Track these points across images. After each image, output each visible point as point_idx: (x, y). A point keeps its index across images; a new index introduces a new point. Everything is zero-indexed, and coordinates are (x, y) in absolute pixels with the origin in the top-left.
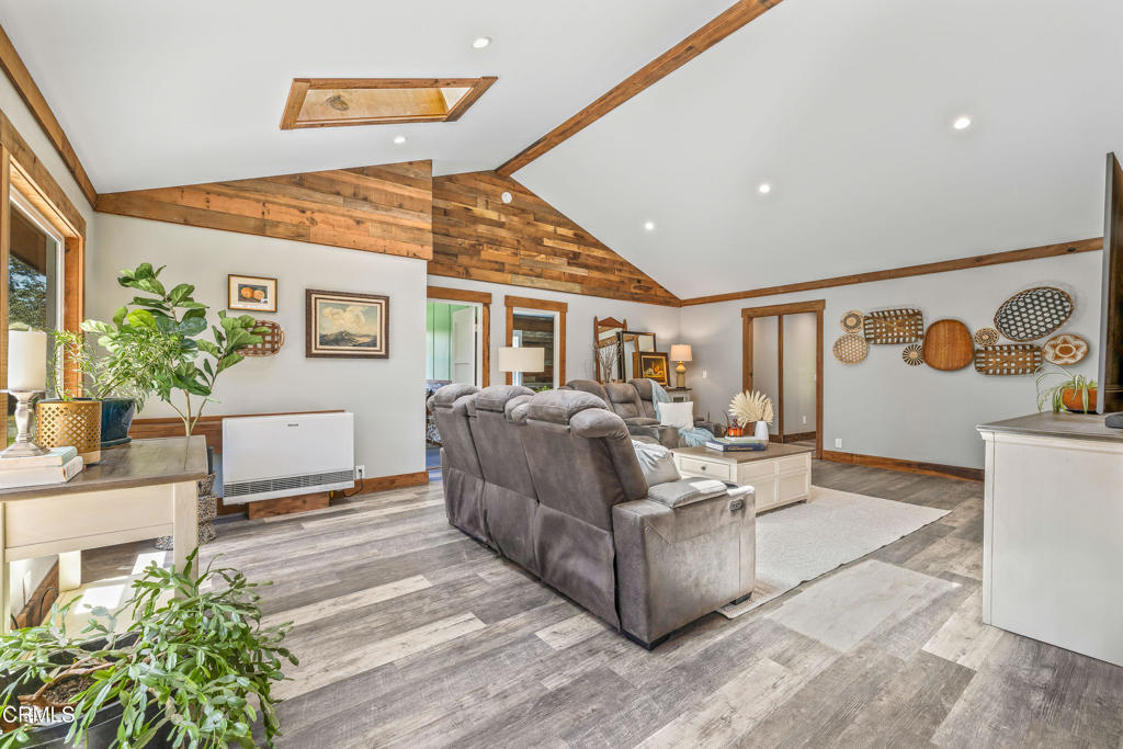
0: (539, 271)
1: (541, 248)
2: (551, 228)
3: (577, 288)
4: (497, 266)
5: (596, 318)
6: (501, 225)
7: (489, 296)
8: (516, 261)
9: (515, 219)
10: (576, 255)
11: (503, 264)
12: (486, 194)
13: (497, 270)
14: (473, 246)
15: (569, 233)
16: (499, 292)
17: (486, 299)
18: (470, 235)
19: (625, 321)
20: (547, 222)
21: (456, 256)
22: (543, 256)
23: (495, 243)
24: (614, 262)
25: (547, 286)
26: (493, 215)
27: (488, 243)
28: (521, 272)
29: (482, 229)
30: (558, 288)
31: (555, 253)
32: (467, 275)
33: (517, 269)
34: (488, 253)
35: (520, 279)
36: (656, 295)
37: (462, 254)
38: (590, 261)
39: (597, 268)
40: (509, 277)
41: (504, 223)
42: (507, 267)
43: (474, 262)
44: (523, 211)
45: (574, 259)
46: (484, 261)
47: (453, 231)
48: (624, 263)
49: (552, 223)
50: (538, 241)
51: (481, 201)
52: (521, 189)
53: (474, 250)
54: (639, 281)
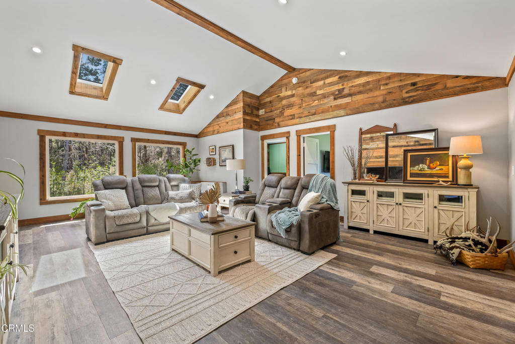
0: (313, 111)
1: (314, 98)
2: (321, 83)
3: (342, 112)
4: (291, 117)
5: (361, 129)
6: (293, 96)
7: (289, 133)
8: (301, 110)
9: (300, 88)
10: (340, 91)
11: (294, 115)
12: (286, 85)
13: (291, 119)
14: (281, 112)
15: (335, 79)
16: (293, 130)
17: (287, 135)
18: (280, 108)
19: (395, 125)
20: (318, 80)
21: (274, 119)
22: (317, 101)
23: (290, 106)
24: (379, 80)
25: (319, 118)
26: (289, 93)
27: (287, 108)
28: (304, 115)
29: (284, 102)
30: (327, 117)
31: (324, 96)
32: (279, 126)
33: (301, 115)
34: (288, 112)
35: (303, 120)
36: (446, 88)
37: (277, 117)
38: (354, 90)
39: (360, 93)
40: (298, 120)
41: (294, 94)
42: (296, 116)
43: (281, 119)
44: (304, 82)
45: (339, 95)
46: (286, 117)
47: (273, 109)
48: (391, 77)
49: (322, 79)
50: (314, 94)
51: (284, 89)
52: (304, 71)
53: (282, 113)
54: (414, 84)
